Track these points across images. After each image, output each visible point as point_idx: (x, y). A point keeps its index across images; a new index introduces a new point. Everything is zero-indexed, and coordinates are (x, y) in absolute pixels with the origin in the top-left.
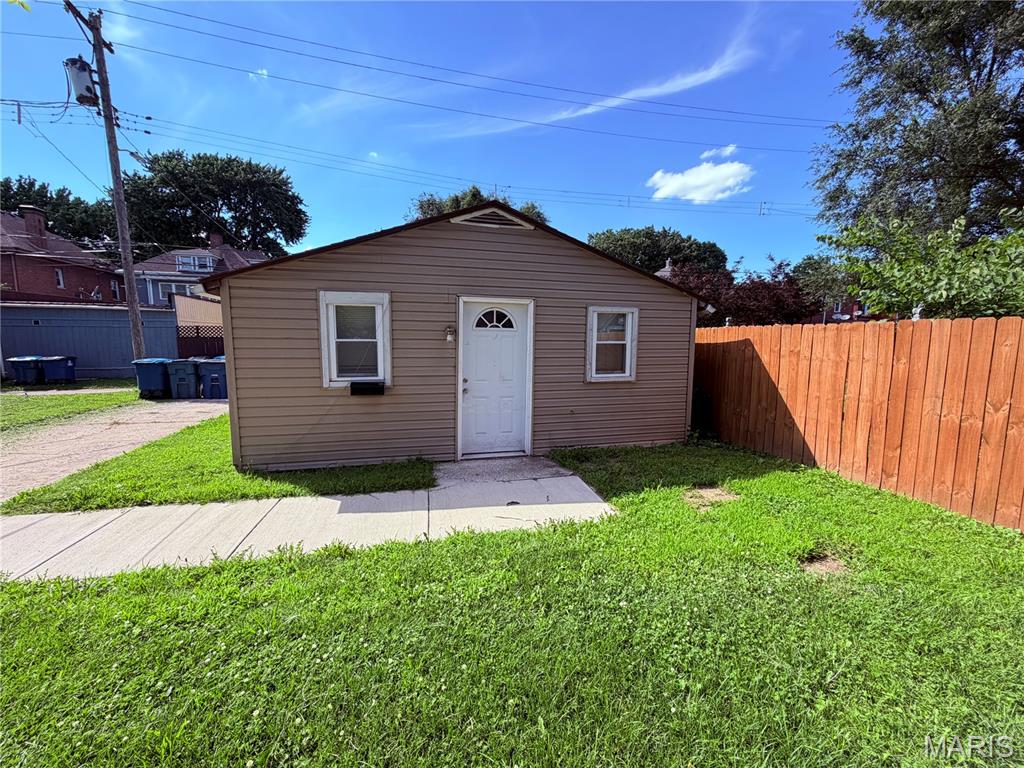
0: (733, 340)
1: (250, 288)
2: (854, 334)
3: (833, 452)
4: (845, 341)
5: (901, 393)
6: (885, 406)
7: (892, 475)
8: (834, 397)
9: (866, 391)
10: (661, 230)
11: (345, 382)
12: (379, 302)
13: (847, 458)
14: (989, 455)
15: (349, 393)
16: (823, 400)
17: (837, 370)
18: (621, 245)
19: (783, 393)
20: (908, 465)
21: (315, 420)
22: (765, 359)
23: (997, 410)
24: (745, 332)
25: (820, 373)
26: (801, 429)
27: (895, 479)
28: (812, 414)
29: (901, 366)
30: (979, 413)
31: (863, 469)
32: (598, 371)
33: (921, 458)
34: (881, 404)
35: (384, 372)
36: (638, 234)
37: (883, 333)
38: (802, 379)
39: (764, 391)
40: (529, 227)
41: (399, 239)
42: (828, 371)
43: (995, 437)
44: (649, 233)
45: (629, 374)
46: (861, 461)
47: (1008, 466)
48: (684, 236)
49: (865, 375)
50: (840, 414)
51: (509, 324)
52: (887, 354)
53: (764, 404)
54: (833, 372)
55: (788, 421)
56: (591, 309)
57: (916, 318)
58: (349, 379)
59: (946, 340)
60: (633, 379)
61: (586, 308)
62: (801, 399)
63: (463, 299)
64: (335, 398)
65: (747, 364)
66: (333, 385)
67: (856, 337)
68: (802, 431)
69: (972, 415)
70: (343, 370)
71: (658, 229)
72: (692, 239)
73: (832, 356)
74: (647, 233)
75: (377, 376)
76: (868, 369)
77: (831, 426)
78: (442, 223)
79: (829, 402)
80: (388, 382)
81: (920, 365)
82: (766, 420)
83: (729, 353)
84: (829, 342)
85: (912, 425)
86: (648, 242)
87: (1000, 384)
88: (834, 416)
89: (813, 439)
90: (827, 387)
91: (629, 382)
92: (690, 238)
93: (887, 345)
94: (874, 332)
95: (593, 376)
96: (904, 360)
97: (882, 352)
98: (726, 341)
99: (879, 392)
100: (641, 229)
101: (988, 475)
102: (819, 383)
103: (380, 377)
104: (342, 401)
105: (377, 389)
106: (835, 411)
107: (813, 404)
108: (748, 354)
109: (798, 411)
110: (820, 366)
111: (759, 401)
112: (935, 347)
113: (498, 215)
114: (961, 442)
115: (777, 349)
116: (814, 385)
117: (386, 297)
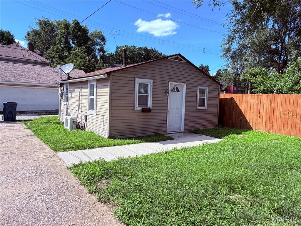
0: (227, 98)
1: (117, 76)
2: (262, 97)
3: (257, 126)
4: (260, 98)
5: (273, 110)
6: (269, 114)
7: (271, 130)
8: (257, 112)
9: (265, 111)
10: (150, 49)
11: (140, 108)
12: (150, 82)
13: (260, 127)
14: (290, 122)
15: (141, 112)
16: (254, 114)
17: (258, 106)
18: (134, 54)
19: (243, 112)
20: (274, 127)
21: (131, 121)
22: (238, 103)
23: (290, 113)
24: (231, 95)
25: (253, 107)
26: (249, 121)
27: (272, 131)
28: (251, 117)
29: (272, 105)
30: (287, 114)
31: (264, 129)
32: (199, 106)
33: (277, 125)
34: (268, 113)
35: (150, 105)
36: (140, 49)
37: (268, 96)
38: (249, 108)
39: (238, 112)
40: (185, 62)
41: (155, 63)
42: (255, 106)
43: (290, 119)
44: (146, 50)
45: (205, 107)
46: (264, 127)
47: (293, 124)
48: (160, 52)
49: (264, 107)
50: (259, 116)
51: (178, 91)
52: (269, 102)
53: (238, 115)
54: (257, 106)
55: (245, 120)
56: (198, 87)
57: (275, 94)
58: (141, 107)
59: (281, 99)
60: (206, 108)
61: (197, 87)
62: (248, 113)
63: (170, 83)
64: (137, 114)
65: (232, 104)
66: (137, 109)
67: (262, 98)
68: (249, 122)
69: (286, 114)
70: (139, 104)
71: (149, 48)
72: (163, 54)
73: (256, 102)
74: (145, 49)
75: (148, 106)
76: (265, 105)
77: (256, 120)
78: (166, 59)
79: (256, 114)
80: (151, 108)
81: (276, 104)
82: (239, 120)
83: (226, 101)
84: (256, 99)
85: (275, 117)
86: (146, 53)
87: (291, 108)
88: (257, 117)
89: (252, 123)
90: (255, 110)
91: (205, 110)
92: (162, 53)
93: (269, 99)
94: (266, 96)
95: (198, 108)
96: (273, 103)
97: (268, 101)
98: (225, 98)
99: (268, 110)
100: (142, 47)
101: (289, 126)
102: (253, 109)
103: (149, 107)
104: (139, 114)
105: (148, 111)
106: (257, 116)
107: (252, 114)
108: (233, 101)
109: (248, 117)
110: (254, 105)
111: (236, 115)
112: (279, 100)
113: (179, 58)
114: (285, 120)
115: (241, 100)
116: (252, 110)
117: (152, 81)
